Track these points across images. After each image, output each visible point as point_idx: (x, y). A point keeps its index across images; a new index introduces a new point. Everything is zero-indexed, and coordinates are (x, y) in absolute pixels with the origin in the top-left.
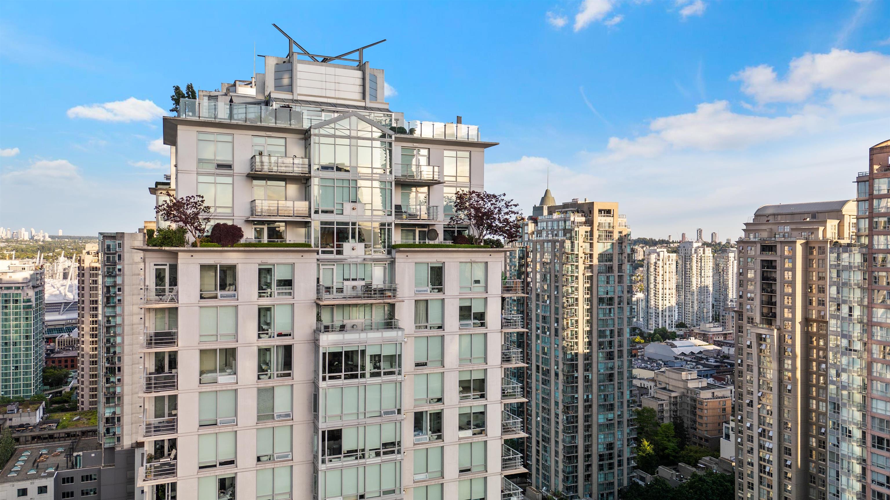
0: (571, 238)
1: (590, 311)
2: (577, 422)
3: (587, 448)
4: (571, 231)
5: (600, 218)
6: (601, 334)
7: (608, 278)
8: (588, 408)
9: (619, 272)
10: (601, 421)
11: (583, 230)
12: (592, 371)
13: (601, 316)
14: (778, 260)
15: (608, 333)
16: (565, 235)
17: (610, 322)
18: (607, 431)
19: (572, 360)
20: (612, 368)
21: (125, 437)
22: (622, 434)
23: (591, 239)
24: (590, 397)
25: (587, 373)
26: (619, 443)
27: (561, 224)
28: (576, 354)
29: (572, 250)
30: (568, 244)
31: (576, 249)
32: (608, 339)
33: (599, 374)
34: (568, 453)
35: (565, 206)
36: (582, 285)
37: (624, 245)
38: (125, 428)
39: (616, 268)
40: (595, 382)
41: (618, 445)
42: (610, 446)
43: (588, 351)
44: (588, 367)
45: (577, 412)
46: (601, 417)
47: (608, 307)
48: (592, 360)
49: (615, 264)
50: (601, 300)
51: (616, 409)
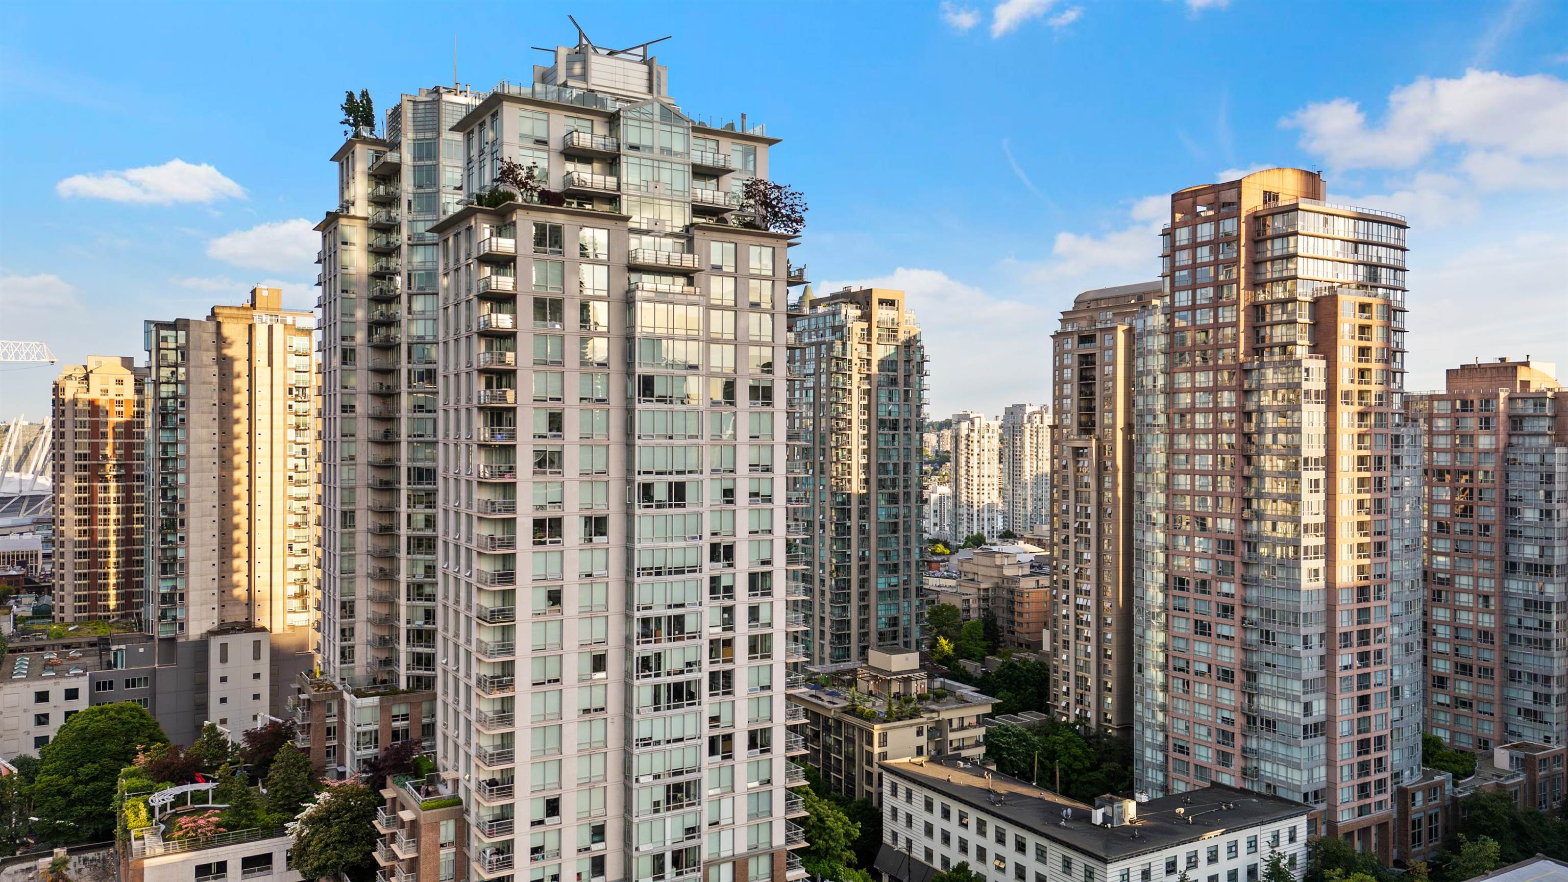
0: (842, 339)
1: (867, 437)
2: (849, 588)
3: (864, 623)
4: (841, 328)
5: (880, 311)
6: (882, 468)
7: (891, 392)
8: (864, 568)
9: (905, 385)
10: (881, 587)
11: (858, 327)
12: (869, 518)
13: (882, 445)
14: (1097, 352)
15: (891, 467)
16: (834, 334)
17: (894, 453)
18: (889, 601)
19: (843, 503)
20: (896, 517)
21: (191, 623)
22: (910, 606)
23: (869, 340)
24: (867, 553)
25: (862, 522)
26: (905, 618)
27: (829, 319)
28: (849, 495)
29: (844, 354)
30: (838, 345)
31: (849, 353)
32: (891, 475)
33: (878, 523)
34: (838, 630)
35: (834, 297)
36: (856, 401)
37: (912, 349)
38: (192, 610)
39: (901, 381)
40: (873, 533)
41: (903, 619)
42: (894, 622)
43: (865, 491)
44: (864, 513)
45: (849, 574)
46: (881, 580)
47: (892, 432)
48: (869, 503)
49: (901, 374)
50: (882, 423)
51: (901, 571)
